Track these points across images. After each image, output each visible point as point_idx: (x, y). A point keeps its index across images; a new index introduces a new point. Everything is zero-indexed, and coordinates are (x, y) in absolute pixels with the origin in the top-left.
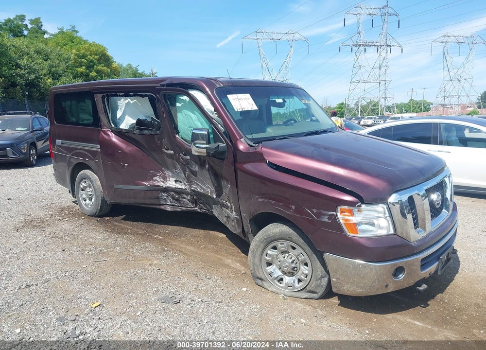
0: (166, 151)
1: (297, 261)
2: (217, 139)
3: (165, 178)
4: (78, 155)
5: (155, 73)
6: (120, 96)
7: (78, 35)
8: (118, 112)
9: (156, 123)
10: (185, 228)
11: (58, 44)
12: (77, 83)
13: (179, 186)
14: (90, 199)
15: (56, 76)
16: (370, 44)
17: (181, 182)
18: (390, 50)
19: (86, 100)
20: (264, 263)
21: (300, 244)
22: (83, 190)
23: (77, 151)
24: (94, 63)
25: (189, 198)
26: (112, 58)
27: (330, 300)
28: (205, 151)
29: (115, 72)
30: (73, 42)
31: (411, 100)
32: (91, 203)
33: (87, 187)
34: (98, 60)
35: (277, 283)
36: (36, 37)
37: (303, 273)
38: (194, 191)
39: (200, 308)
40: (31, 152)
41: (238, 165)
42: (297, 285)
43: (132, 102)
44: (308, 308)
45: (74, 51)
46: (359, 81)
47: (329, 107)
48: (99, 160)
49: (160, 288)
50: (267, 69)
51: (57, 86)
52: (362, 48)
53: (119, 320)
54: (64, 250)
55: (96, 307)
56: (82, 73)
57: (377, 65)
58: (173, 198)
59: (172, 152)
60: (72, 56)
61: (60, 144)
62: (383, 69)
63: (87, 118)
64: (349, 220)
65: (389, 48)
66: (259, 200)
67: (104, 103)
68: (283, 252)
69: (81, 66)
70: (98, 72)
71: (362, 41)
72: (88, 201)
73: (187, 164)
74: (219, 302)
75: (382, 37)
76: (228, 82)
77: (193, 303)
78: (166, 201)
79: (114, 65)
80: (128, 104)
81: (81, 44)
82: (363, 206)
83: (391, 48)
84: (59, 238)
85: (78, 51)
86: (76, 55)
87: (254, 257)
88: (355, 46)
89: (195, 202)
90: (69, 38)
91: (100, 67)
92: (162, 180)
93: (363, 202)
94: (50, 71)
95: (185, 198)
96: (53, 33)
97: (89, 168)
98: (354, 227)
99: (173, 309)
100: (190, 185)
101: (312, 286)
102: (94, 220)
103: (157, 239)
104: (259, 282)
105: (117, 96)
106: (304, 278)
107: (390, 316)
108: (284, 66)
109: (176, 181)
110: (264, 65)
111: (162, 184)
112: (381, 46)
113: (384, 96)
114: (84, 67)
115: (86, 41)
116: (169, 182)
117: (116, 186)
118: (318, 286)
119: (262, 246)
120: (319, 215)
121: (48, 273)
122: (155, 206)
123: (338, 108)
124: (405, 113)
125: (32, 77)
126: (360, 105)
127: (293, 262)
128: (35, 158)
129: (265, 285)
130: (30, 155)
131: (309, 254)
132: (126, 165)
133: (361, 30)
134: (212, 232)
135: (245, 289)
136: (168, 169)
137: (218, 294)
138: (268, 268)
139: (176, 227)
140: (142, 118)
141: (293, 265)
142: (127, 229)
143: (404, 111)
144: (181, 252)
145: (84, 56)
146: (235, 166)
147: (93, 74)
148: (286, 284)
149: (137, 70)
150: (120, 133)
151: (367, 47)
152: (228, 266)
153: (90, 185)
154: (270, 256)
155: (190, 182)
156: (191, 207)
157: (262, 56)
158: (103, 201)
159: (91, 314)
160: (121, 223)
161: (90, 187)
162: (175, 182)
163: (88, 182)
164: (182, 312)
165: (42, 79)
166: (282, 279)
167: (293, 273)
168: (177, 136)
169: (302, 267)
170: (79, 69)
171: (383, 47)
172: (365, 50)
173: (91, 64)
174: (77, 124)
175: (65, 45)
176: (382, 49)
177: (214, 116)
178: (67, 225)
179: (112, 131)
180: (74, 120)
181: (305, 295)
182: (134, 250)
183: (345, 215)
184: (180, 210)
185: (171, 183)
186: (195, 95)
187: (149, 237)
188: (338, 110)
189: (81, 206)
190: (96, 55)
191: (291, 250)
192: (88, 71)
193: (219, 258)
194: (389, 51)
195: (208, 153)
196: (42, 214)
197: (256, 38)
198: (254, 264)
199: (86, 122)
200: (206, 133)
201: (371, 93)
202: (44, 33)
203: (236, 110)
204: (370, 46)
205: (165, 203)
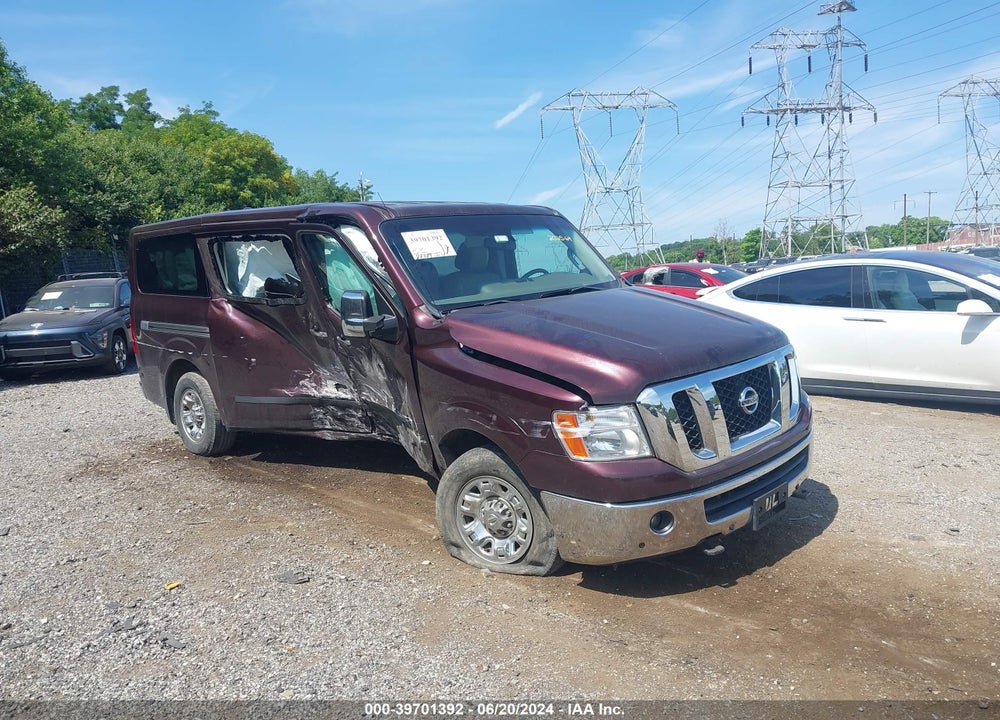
0: (317, 334)
1: (511, 510)
2: (383, 309)
3: (318, 382)
4: (177, 346)
5: (368, 187)
6: (236, 240)
7: (218, 119)
8: (239, 268)
9: (296, 284)
10: (359, 472)
11: (179, 139)
12: (213, 213)
13: (342, 394)
14: (199, 424)
15: (170, 203)
16: (806, 107)
17: (345, 388)
18: (851, 118)
19: (187, 250)
20: (459, 519)
21: (511, 480)
22: (187, 409)
23: (173, 340)
24: (248, 173)
25: (359, 415)
26: (284, 160)
27: (567, 577)
28: (361, 328)
29: (289, 190)
30: (207, 135)
31: (904, 218)
32: (201, 432)
33: (193, 404)
34: (255, 166)
35: (483, 551)
36: (139, 127)
37: (520, 531)
38: (365, 401)
39: (339, 589)
40: (117, 347)
41: (416, 351)
42: (512, 552)
43: (258, 250)
44: (523, 589)
45: (209, 151)
46: (785, 185)
47: (730, 240)
48: (209, 353)
49: (284, 562)
50: (593, 168)
51: (173, 220)
52: (789, 116)
53: (203, 606)
54: (140, 509)
55: (171, 589)
56: (224, 192)
57: (824, 149)
58: (335, 417)
59: (325, 334)
60: (206, 161)
61: (147, 328)
62: (836, 158)
63: (189, 280)
64: (571, 433)
65: (846, 114)
66: (449, 409)
67: (213, 254)
68: (490, 497)
69: (222, 180)
70: (255, 189)
71: (788, 103)
72: (195, 428)
73: (350, 354)
74: (375, 581)
75: (831, 91)
76: (406, 210)
77: (330, 581)
78: (323, 423)
79: (287, 175)
80: (252, 253)
81: (222, 136)
82: (593, 410)
83: (852, 112)
84: (138, 491)
85: (218, 151)
86: (213, 158)
87: (443, 507)
88: (776, 112)
89: (371, 423)
90: (200, 126)
91: (258, 180)
92: (314, 385)
93: (591, 404)
94: (162, 193)
95: (354, 416)
96: (172, 119)
97: (194, 369)
98: (578, 444)
99: (294, 591)
100: (360, 393)
101: (535, 552)
102: (205, 462)
103: (305, 489)
104: (454, 550)
105: (232, 240)
106: (520, 539)
107: (658, 600)
108: (628, 160)
109: (338, 386)
110: (588, 161)
111: (314, 392)
112: (831, 109)
113: (840, 214)
114: (228, 181)
115: (232, 132)
116: (326, 389)
117: (239, 399)
118: (545, 552)
119: (455, 487)
120: (529, 427)
121: (108, 542)
122: (305, 433)
123: (748, 241)
124: (893, 246)
125: (126, 205)
126: (790, 234)
127: (504, 513)
128: (124, 358)
129: (464, 555)
130: (114, 353)
131: (526, 496)
132: (253, 360)
133: (785, 79)
134: (404, 477)
135: (426, 562)
136: (323, 365)
137: (378, 569)
138: (466, 526)
139: (343, 470)
140: (275, 276)
141: (505, 518)
142: (258, 474)
143: (890, 241)
144: (341, 508)
145: (228, 161)
146: (411, 354)
147: (247, 193)
148: (496, 552)
149: (333, 182)
150: (242, 305)
151: (800, 115)
152: (414, 530)
153: (197, 398)
154: (469, 504)
155: (358, 387)
156: (364, 431)
157: (582, 142)
158: (220, 427)
159: (163, 599)
160: (250, 465)
161: (198, 404)
162: (337, 388)
163: (195, 393)
164: (308, 595)
165: (143, 208)
166: (489, 545)
167: (506, 532)
168: (329, 306)
169: (519, 521)
170: (220, 186)
171: (833, 113)
172: (796, 120)
173: (242, 174)
174: (174, 291)
175: (194, 140)
176: (832, 117)
177: (379, 270)
178: (155, 471)
179: (229, 302)
180: (170, 284)
181: (524, 569)
182: (260, 507)
183: (565, 426)
184: (346, 438)
185: (329, 390)
186: (348, 235)
187: (291, 487)
188: (749, 244)
189: (183, 437)
190: (250, 156)
191: (500, 492)
192: (235, 188)
193: (401, 518)
194: (847, 119)
195: (366, 332)
196: (117, 453)
197: (569, 107)
198: (444, 520)
199: (188, 287)
200: (363, 298)
201: (811, 208)
202: (155, 118)
203: (415, 258)
204: (807, 110)
205: (321, 427)
